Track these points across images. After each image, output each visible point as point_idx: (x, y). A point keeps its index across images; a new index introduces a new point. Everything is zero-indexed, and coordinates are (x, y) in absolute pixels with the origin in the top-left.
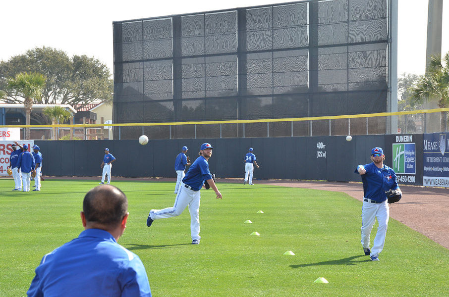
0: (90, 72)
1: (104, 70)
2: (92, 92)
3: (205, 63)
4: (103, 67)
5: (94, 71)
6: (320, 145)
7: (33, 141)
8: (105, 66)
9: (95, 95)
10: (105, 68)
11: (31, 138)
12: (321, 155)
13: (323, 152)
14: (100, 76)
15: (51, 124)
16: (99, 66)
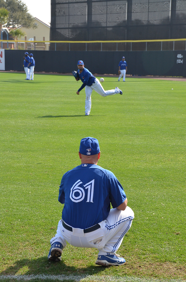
0: (16, 8)
1: (24, 7)
2: (18, 20)
3: (107, 6)
4: (24, 5)
5: (18, 8)
6: (180, 56)
7: (4, 50)
8: (25, 5)
9: (20, 22)
10: (25, 6)
11: (3, 48)
12: (179, 61)
13: (181, 60)
14: (23, 11)
15: (14, 40)
16: (22, 4)
